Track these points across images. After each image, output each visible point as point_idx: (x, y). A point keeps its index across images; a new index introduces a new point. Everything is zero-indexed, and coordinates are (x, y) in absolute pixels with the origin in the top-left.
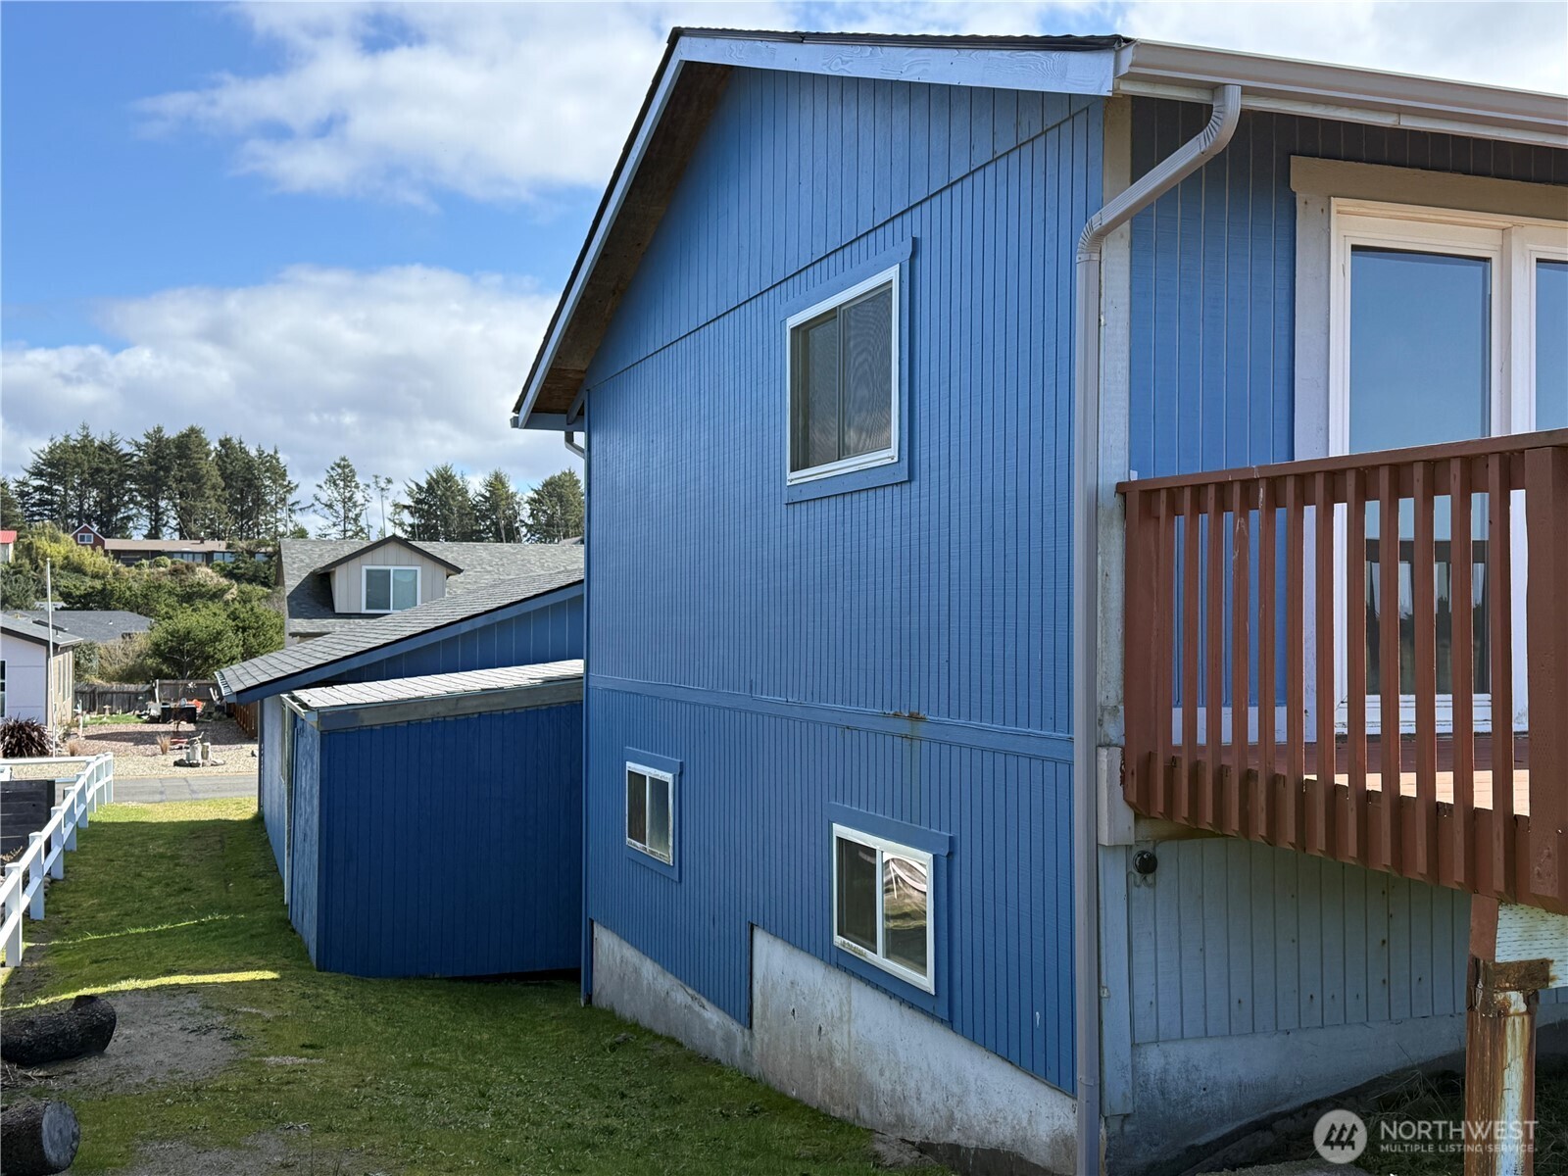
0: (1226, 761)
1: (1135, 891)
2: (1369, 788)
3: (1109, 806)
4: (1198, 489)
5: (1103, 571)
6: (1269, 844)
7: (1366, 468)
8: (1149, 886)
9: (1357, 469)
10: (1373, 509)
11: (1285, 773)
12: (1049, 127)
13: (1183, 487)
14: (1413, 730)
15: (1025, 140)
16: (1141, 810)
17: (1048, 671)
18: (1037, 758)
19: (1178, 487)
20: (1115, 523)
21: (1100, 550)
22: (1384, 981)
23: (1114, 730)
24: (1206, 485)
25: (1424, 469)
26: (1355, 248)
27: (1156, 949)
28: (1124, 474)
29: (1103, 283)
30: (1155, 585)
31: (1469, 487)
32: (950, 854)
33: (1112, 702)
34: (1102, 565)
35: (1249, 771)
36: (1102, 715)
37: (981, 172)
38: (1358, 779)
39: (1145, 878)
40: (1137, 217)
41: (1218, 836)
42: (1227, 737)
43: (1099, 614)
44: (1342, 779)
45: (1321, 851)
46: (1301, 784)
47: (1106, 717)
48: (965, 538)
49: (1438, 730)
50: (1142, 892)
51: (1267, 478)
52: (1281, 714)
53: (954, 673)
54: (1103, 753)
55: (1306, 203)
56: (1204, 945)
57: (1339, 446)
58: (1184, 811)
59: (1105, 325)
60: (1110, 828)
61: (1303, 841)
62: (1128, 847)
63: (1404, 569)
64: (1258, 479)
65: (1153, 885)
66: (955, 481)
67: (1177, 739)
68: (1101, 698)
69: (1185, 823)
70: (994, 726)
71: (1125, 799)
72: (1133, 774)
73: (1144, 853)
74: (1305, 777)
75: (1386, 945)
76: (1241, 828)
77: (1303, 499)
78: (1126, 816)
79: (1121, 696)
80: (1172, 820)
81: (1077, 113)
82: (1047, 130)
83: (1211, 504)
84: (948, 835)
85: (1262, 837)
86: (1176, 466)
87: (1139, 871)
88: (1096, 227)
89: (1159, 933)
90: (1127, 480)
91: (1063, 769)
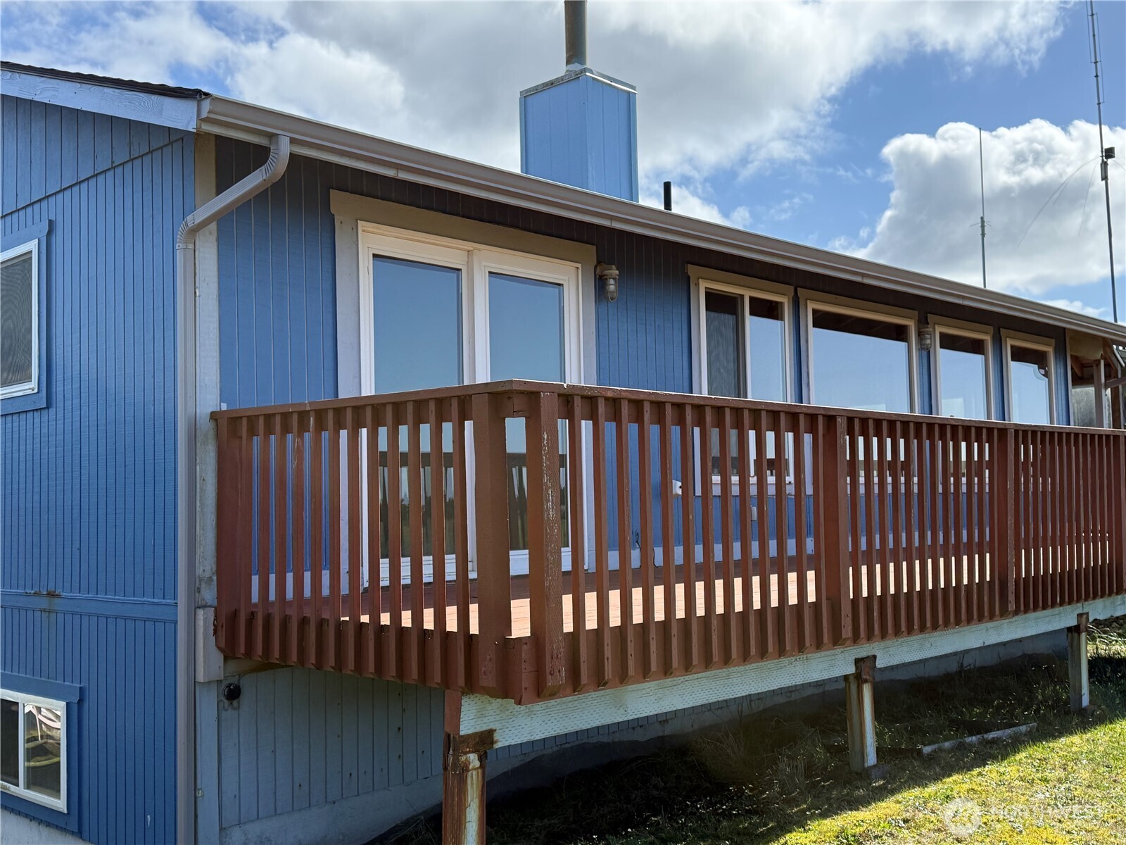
0: (289, 612)
1: (224, 714)
2: (382, 623)
3: (204, 652)
4: (269, 417)
5: (201, 477)
6: (317, 669)
7: (378, 404)
8: (234, 709)
9: (372, 405)
10: (383, 432)
11: (328, 618)
12: (154, 148)
13: (258, 416)
14: (431, 580)
15: (137, 156)
16: (229, 653)
17: (159, 553)
18: (149, 620)
19: (255, 416)
20: (210, 441)
21: (198, 461)
22: (400, 757)
23: (209, 595)
24: (274, 415)
25: (413, 406)
26: (374, 256)
27: (239, 755)
28: (217, 405)
29: (197, 265)
30: (240, 487)
31: (441, 419)
32: (80, 701)
33: (208, 574)
34: (200, 472)
35: (304, 618)
36: (200, 584)
37: (103, 176)
38: (375, 618)
39: (231, 703)
40: (223, 219)
41: (283, 667)
42: (290, 594)
43: (198, 509)
44: (365, 619)
45: (351, 671)
46: (340, 624)
47: (203, 585)
48: (93, 452)
49: (447, 578)
50: (229, 714)
51: (315, 410)
52: (326, 576)
53: (84, 557)
54: (200, 612)
55: (341, 223)
56: (275, 747)
57: (368, 389)
58: (259, 650)
59: (199, 296)
60: (204, 668)
61: (340, 665)
62: (219, 682)
63: (404, 473)
64: (309, 411)
65: (238, 708)
66: (85, 408)
67: (255, 598)
68: (199, 571)
69: (260, 659)
70: (116, 597)
71: (217, 646)
72: (222, 626)
73: (230, 685)
74: (342, 619)
75: (401, 731)
76: (298, 659)
77: (339, 425)
78: (218, 658)
79: (214, 569)
80: (251, 659)
81: (176, 141)
82: (153, 151)
83: (278, 428)
84: (78, 686)
85: (313, 664)
86: (255, 400)
87: (227, 699)
88: (190, 225)
89: (241, 743)
90: (219, 410)
91: (170, 627)
